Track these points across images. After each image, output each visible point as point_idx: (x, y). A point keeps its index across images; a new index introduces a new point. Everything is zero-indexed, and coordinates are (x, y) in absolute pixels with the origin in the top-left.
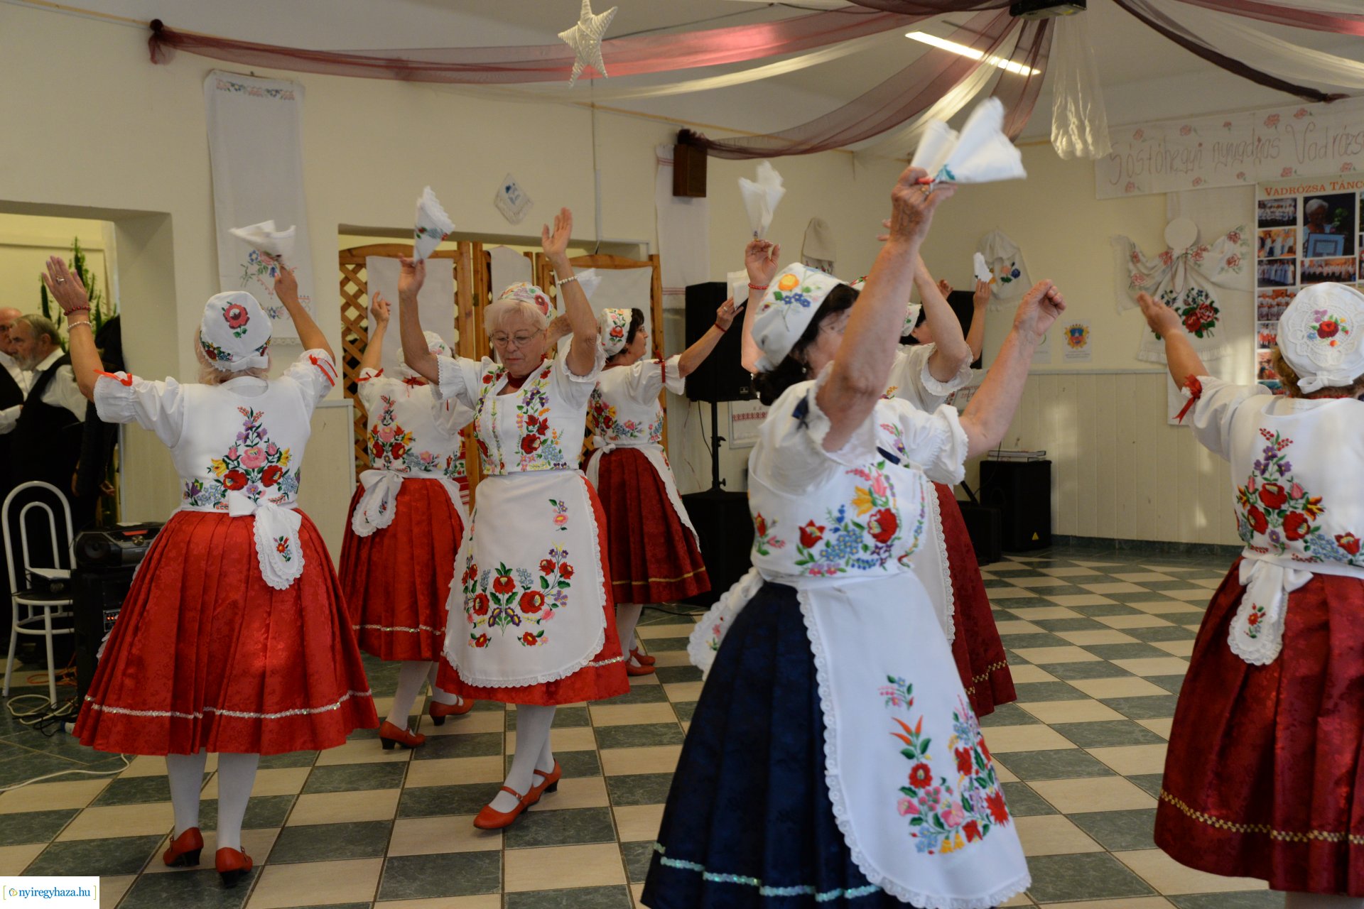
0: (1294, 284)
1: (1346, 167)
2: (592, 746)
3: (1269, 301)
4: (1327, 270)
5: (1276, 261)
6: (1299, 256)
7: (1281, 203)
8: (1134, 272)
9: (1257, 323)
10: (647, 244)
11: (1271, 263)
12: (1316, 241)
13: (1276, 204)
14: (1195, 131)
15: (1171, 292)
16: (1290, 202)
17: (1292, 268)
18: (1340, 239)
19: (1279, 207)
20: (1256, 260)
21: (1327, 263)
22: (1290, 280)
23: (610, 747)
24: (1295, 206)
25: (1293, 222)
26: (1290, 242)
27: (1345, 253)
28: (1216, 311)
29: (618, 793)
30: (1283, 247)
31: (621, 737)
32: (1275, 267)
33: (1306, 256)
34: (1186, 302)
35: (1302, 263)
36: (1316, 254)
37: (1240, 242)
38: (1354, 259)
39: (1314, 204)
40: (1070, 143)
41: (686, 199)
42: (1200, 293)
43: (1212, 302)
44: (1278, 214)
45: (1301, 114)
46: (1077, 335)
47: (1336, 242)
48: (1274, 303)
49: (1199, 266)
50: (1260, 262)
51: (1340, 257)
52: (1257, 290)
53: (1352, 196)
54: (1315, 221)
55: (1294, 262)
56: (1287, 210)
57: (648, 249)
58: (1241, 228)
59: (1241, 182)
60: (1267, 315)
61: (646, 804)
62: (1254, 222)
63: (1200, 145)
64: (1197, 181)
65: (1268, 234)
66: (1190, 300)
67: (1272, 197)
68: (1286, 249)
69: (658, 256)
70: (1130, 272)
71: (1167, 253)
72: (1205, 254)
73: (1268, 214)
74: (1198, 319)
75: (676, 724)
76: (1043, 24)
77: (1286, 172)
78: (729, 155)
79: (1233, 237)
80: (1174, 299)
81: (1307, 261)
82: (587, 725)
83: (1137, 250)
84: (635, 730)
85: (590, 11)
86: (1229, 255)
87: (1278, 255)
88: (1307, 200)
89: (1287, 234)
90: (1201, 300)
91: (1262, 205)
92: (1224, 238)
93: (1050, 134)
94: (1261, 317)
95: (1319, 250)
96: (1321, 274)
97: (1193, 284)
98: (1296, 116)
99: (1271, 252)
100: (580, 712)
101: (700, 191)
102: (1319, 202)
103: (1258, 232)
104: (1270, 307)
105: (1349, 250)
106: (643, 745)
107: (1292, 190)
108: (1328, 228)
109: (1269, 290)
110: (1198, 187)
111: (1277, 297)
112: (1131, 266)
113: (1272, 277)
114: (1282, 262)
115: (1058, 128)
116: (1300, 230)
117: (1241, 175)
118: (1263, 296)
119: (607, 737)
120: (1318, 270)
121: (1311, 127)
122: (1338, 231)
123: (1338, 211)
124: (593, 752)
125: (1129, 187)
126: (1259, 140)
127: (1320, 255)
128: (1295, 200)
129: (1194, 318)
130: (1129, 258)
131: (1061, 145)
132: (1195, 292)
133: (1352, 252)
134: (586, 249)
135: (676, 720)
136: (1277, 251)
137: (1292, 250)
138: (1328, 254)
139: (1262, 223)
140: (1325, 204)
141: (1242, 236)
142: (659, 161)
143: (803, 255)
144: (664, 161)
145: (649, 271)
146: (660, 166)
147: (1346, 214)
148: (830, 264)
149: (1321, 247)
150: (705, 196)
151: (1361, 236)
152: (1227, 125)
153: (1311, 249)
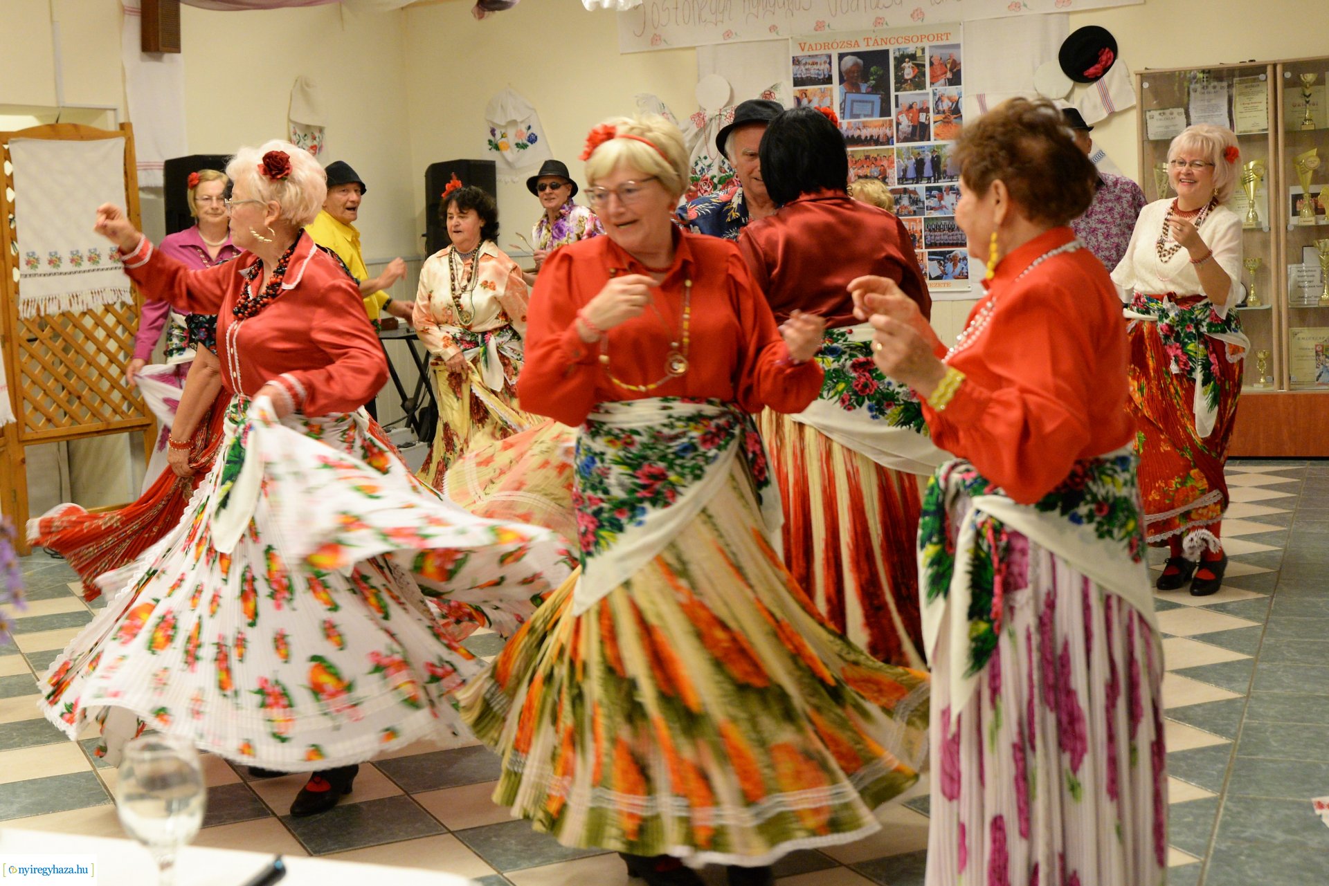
1: (879, 21)
4: (865, 133)
7: (815, 60)
10: (115, 110)
12: (853, 102)
13: (810, 61)
15: (705, 158)
16: (825, 58)
18: (876, 99)
19: (813, 63)
24: (830, 63)
25: (828, 80)
27: (882, 115)
34: (721, 169)
36: (853, 116)
38: (891, 121)
39: (849, 61)
41: (155, 54)
44: (813, 72)
47: (873, 102)
51: (877, 119)
53: (887, 52)
54: (851, 79)
56: (822, 67)
57: (116, 117)
58: (776, 87)
59: (773, 36)
62: (789, 80)
64: (728, 34)
65: (805, 93)
67: (806, 53)
69: (130, 125)
71: (699, 114)
73: (803, 72)
77: (820, 26)
80: (709, 166)
83: (667, 111)
88: (841, 56)
89: (823, 94)
95: (855, 112)
96: (859, 137)
101: (175, 47)
102: (854, 58)
103: (794, 91)
105: (885, 112)
107: (826, 46)
108: (864, 88)
110: (729, 41)
116: (836, 89)
117: (773, 28)
120: (856, 133)
122: (874, 90)
123: (872, 69)
125: (656, 39)
127: (857, 116)
128: (830, 57)
133: (890, 115)
134: (38, 117)
138: (866, 116)
139: (798, 82)
140: (861, 61)
142: (124, 10)
143: (290, 120)
144: (132, 11)
145: (120, 143)
146: (127, 16)
147: (880, 72)
148: (321, 130)
149: (857, 108)
150: (179, 51)
151: (897, 97)
153: (847, 112)
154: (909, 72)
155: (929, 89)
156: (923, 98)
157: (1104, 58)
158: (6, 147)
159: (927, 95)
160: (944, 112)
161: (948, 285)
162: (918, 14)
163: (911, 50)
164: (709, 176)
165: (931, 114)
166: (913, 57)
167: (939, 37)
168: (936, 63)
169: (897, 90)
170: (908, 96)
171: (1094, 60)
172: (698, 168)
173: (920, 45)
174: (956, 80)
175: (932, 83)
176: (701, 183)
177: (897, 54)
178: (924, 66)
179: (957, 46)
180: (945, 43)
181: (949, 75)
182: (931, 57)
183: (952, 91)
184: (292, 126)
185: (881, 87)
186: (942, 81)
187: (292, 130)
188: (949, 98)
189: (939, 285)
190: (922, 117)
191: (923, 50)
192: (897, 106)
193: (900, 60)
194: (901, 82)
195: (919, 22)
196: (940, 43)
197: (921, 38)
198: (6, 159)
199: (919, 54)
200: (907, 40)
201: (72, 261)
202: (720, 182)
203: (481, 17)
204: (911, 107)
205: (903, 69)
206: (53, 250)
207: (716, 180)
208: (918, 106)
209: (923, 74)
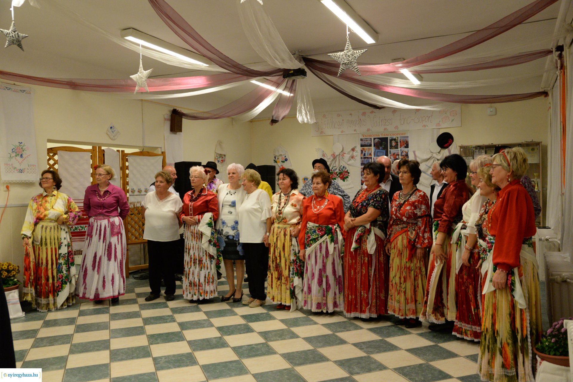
1: (385, 129)
2: (142, 325)
5: (366, 158)
6: (373, 156)
7: (367, 140)
10: (161, 148)
11: (365, 158)
12: (377, 152)
13: (365, 140)
14: (341, 116)
15: (335, 167)
16: (369, 139)
18: (384, 151)
23: (149, 324)
24: (371, 141)
25: (371, 145)
26: (370, 152)
28: (349, 173)
29: (152, 340)
30: (368, 153)
31: (152, 321)
32: (366, 159)
33: (375, 156)
34: (339, 170)
35: (374, 158)
37: (355, 151)
39: (376, 140)
40: (303, 118)
41: (174, 132)
42: (344, 167)
43: (348, 170)
44: (366, 143)
45: (372, 112)
47: (383, 152)
49: (343, 158)
50: (361, 158)
53: (387, 138)
54: (377, 145)
55: (371, 158)
56: (369, 142)
57: (161, 150)
58: (355, 147)
59: (355, 132)
61: (162, 343)
62: (359, 145)
63: (343, 120)
64: (342, 132)
65: (364, 149)
66: (341, 169)
67: (365, 138)
68: (369, 154)
69: (165, 152)
71: (333, 154)
72: (345, 155)
73: (363, 143)
74: (343, 175)
75: (172, 315)
76: (294, 81)
77: (368, 130)
78: (190, 118)
79: (353, 150)
80: (336, 169)
81: (375, 158)
82: (140, 317)
83: (324, 153)
84: (157, 318)
85: (143, 69)
86: (352, 155)
87: (366, 156)
88: (374, 139)
89: (369, 149)
90: (344, 170)
91: (361, 140)
92: (350, 150)
93: (296, 115)
97: (341, 164)
98: (370, 113)
99: (365, 155)
100: (137, 313)
101: (180, 130)
102: (378, 139)
103: (361, 148)
106: (160, 323)
107: (370, 136)
108: (381, 148)
110: (343, 134)
114: (368, 158)
115: (299, 114)
116: (373, 148)
117: (355, 130)
119: (147, 321)
121: (375, 116)
122: (384, 149)
123: (383, 143)
124: (142, 326)
125: (322, 132)
126: (360, 120)
128: (371, 139)
129: (342, 175)
131: (300, 119)
132: (342, 167)
134: (139, 149)
135: (172, 314)
136: (366, 155)
137: (370, 154)
139: (362, 146)
140: (380, 140)
141: (356, 149)
142: (165, 119)
143: (215, 153)
144: (168, 120)
145: (162, 157)
146: (166, 121)
147: (386, 144)
148: (225, 156)
149: (379, 154)
150: (181, 132)
151: (390, 151)
152: (351, 114)
154: (394, 144)
155: (399, 149)
156: (398, 151)
157: (450, 142)
158: (127, 158)
159: (399, 150)
160: (403, 156)
162: (396, 127)
163: (394, 137)
164: (336, 172)
165: (400, 156)
166: (395, 140)
167: (402, 134)
168: (401, 141)
169: (390, 149)
170: (393, 151)
171: (447, 142)
172: (333, 170)
173: (397, 136)
174: (407, 146)
175: (400, 147)
176: (334, 174)
177: (390, 139)
178: (398, 142)
179: (408, 137)
181: (405, 145)
182: (400, 140)
183: (406, 150)
184: (216, 154)
185: (386, 148)
186: (403, 147)
187: (216, 156)
188: (405, 152)
190: (397, 157)
191: (398, 138)
192: (390, 153)
193: (391, 140)
194: (391, 147)
195: (397, 130)
196: (403, 136)
197: (397, 134)
198: (127, 161)
199: (397, 139)
200: (394, 135)
201: (145, 191)
202: (339, 174)
203: (272, 125)
204: (394, 154)
205: (392, 143)
206: (139, 188)
207: (338, 173)
208: (396, 154)
209: (398, 145)
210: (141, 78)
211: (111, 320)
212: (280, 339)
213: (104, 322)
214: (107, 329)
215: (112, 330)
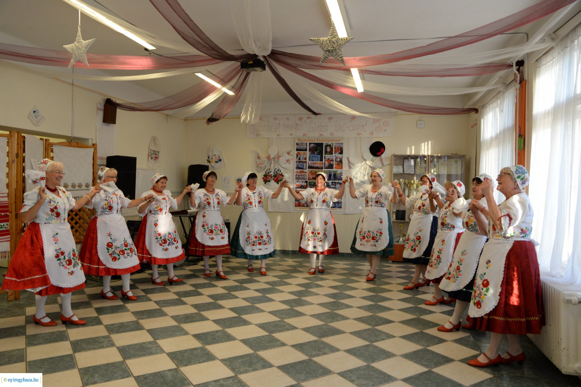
0: (306, 169)
1: (321, 135)
2: (70, 352)
3: (299, 174)
4: (315, 165)
5: (301, 162)
6: (308, 160)
7: (302, 144)
8: (258, 162)
9: (295, 180)
10: (92, 139)
11: (300, 162)
12: (312, 157)
13: (301, 144)
14: (278, 119)
15: (270, 169)
16: (305, 144)
17: (305, 164)
18: (319, 156)
19: (302, 145)
20: (295, 161)
21: (315, 163)
22: (305, 168)
23: (79, 351)
24: (307, 145)
25: (306, 150)
26: (305, 156)
27: (320, 161)
28: (283, 176)
29: (86, 378)
30: (303, 158)
31: (84, 345)
32: (301, 163)
33: (309, 161)
34: (274, 173)
35: (308, 163)
36: (312, 160)
37: (290, 155)
38: (323, 163)
39: (312, 145)
40: (246, 118)
41: (107, 124)
42: (278, 170)
43: (282, 173)
44: (302, 148)
45: (309, 118)
46: (239, 181)
47: (318, 157)
48: (300, 175)
49: (278, 161)
50: (296, 162)
51: (319, 162)
52: (296, 170)
53: (322, 144)
54: (312, 150)
55: (306, 162)
56: (304, 146)
57: (92, 141)
58: (291, 151)
59: (291, 137)
60: (298, 178)
61: (101, 383)
62: (295, 149)
63: (279, 124)
64: (278, 135)
65: (299, 153)
66: (275, 172)
67: (300, 142)
68: (304, 158)
69: (96, 144)
70: (257, 162)
71: (269, 157)
72: (280, 158)
73: (299, 147)
74: (278, 178)
75: (108, 336)
76: (248, 74)
77: (304, 135)
78: (126, 109)
79: (289, 153)
80: (271, 172)
81: (310, 162)
82: (67, 340)
83: (259, 155)
84: (90, 341)
86: (287, 159)
87: (301, 160)
88: (310, 144)
89: (304, 154)
90: (279, 172)
91: (297, 144)
92: (286, 153)
93: (241, 113)
94: (296, 179)
95: (313, 159)
96: (314, 166)
97: (276, 167)
98: (307, 118)
99: (300, 159)
100: (63, 334)
101: (114, 122)
102: (314, 144)
103: (296, 152)
104: (299, 176)
105: (321, 160)
106: (94, 349)
107: (306, 140)
108: (316, 153)
109: (299, 170)
110: (279, 137)
111: (301, 173)
112: (257, 160)
113: (300, 167)
114: (303, 162)
115: (244, 112)
116: (308, 152)
117: (291, 134)
118: (297, 172)
119: (78, 346)
120: (313, 165)
121: (311, 122)
122: (318, 154)
123: (319, 148)
124: (71, 355)
125: (257, 135)
126: (297, 124)
127: (314, 161)
128: (307, 144)
129: (276, 178)
130: (257, 157)
131: (243, 118)
132: (277, 170)
133: (322, 161)
135: (108, 334)
136: (301, 159)
137: (305, 159)
138: (316, 161)
139: (297, 150)
140: (315, 146)
141: (291, 153)
142: (98, 109)
143: (149, 148)
144: (100, 109)
145: (93, 149)
146: (99, 111)
147: (321, 149)
148: (158, 152)
149: (314, 158)
150: (115, 124)
151: (325, 156)
152: (288, 119)
153: (311, 159)
154: (328, 150)
155: (334, 155)
156: (332, 157)
157: (381, 150)
158: (52, 148)
159: (334, 156)
160: (338, 161)
161: (336, 210)
162: (332, 134)
163: (329, 143)
164: (270, 174)
165: (334, 162)
166: (330, 146)
167: (337, 141)
168: (336, 148)
169: (325, 154)
170: (328, 156)
172: (267, 172)
173: (332, 142)
174: (341, 153)
175: (335, 153)
176: (268, 176)
177: (326, 144)
178: (333, 148)
179: (342, 144)
180: (339, 142)
181: (340, 151)
182: (335, 146)
183: (340, 156)
184: (149, 150)
185: (321, 153)
186: (338, 153)
187: (149, 152)
188: (339, 158)
189: (333, 210)
190: (332, 162)
191: (333, 144)
192: (325, 159)
193: (326, 146)
194: (326, 152)
195: (332, 136)
196: (337, 142)
197: (332, 141)
199: (332, 145)
200: (329, 141)
201: (72, 186)
202: (273, 176)
203: (208, 124)
204: (329, 159)
205: (327, 149)
206: (65, 182)
207: (272, 176)
208: (330, 159)
209: (333, 151)
210: (78, 48)
211: (28, 346)
212: (250, 369)
213: (18, 350)
214: (23, 361)
215: (29, 362)
